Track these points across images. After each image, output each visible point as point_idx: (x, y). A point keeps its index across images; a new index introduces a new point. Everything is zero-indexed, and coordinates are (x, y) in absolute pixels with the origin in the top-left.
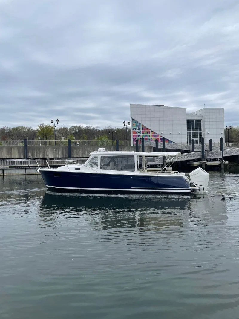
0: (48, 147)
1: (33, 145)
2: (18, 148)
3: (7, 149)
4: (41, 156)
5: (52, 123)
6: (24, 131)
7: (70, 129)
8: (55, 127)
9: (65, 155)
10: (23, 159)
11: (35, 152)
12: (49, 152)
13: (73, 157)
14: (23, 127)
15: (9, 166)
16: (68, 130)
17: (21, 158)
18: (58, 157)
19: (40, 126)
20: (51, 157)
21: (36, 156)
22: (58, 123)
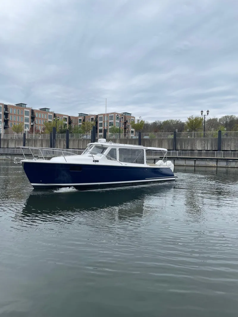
0: (196, 139)
1: (181, 138)
2: (168, 140)
3: (158, 141)
4: (189, 148)
5: (202, 114)
6: (173, 123)
7: (220, 120)
8: (205, 118)
9: (214, 147)
10: (172, 150)
11: (183, 143)
12: (197, 145)
13: (223, 150)
14: (172, 120)
15: (159, 157)
16: (218, 121)
17: (171, 149)
18: (206, 149)
19: (189, 118)
20: (199, 149)
21: (185, 148)
22: (208, 114)
